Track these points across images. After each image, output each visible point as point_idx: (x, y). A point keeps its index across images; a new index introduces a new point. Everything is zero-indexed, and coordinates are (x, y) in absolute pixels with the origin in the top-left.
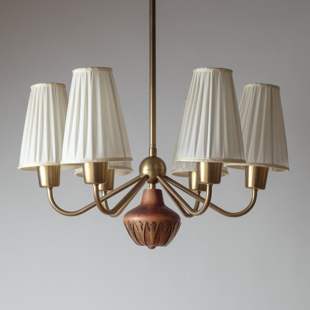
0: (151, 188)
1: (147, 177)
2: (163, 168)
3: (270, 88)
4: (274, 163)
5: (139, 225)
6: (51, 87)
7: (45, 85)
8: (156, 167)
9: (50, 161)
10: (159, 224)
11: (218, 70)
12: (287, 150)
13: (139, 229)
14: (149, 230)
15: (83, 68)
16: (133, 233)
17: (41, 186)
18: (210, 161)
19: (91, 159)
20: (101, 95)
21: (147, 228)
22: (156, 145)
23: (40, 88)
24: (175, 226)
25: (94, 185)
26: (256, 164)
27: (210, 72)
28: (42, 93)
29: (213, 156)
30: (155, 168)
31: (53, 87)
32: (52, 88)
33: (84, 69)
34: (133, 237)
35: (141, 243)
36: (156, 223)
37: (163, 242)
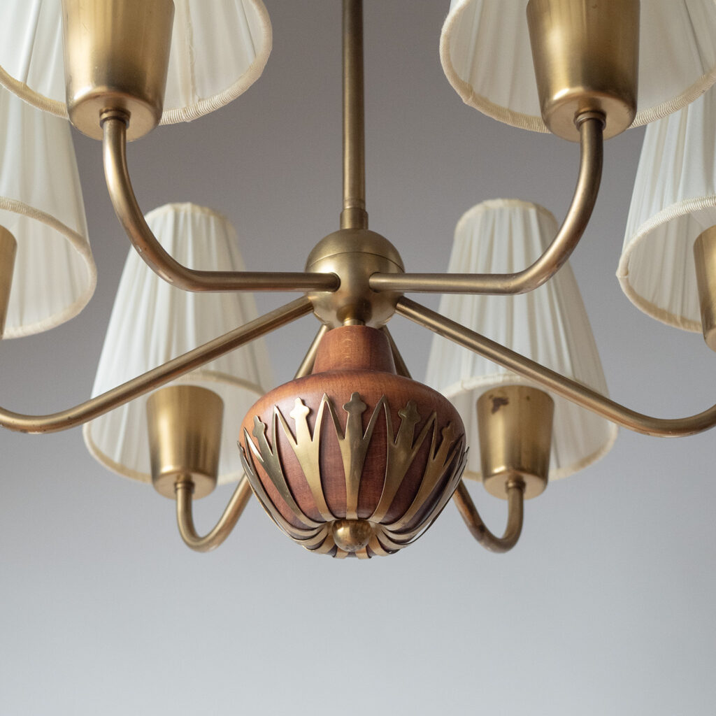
5: (298, 414)
10: (382, 409)
13: (298, 434)
14: (341, 432)
21: (332, 426)
34: (275, 494)
35: (306, 505)
36: (370, 401)
37: (396, 499)
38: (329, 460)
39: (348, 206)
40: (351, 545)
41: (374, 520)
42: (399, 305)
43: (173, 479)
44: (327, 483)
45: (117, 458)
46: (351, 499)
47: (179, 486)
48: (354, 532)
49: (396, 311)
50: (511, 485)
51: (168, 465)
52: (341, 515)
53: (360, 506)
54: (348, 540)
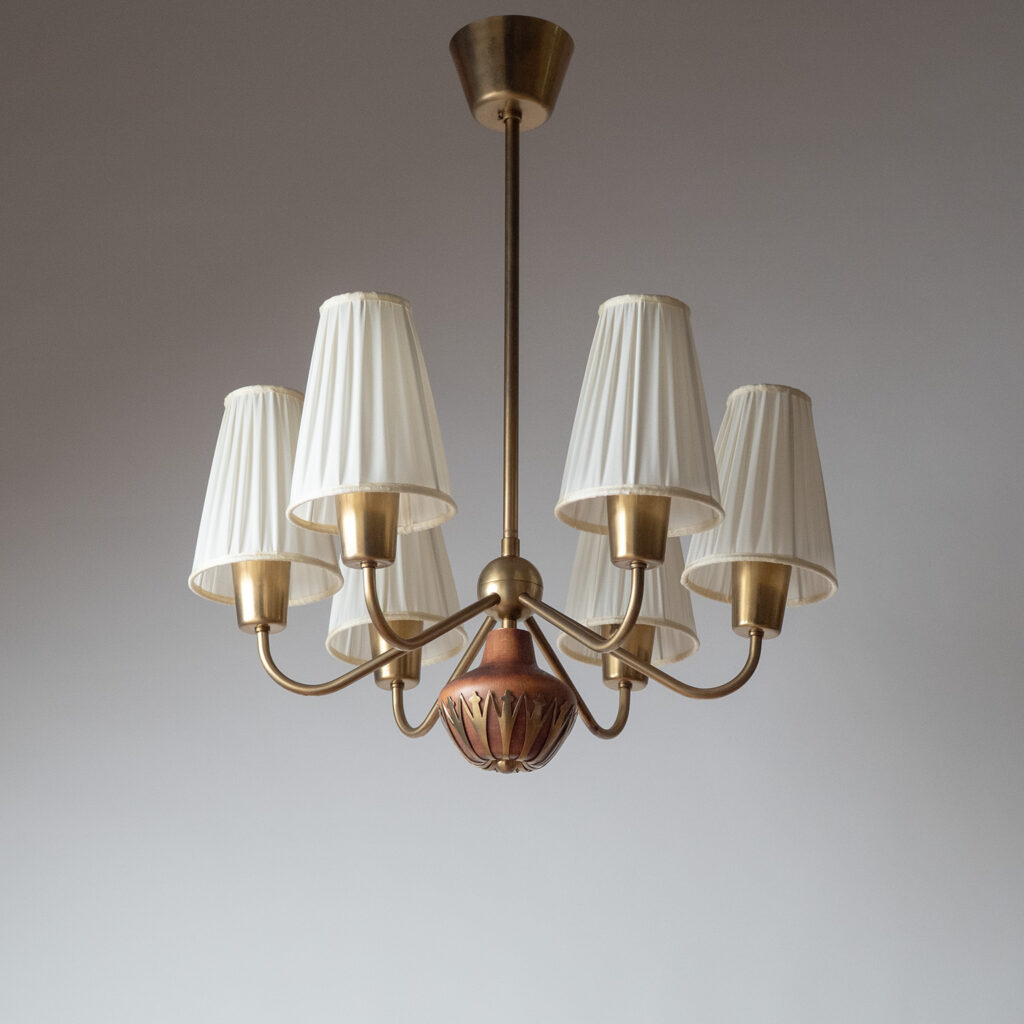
0: (505, 626)
1: (495, 599)
2: (534, 579)
3: (786, 394)
4: (799, 555)
5: (474, 700)
6: (271, 393)
7: (257, 389)
8: (518, 575)
9: (265, 549)
10: (523, 699)
11: (655, 298)
12: (829, 527)
13: (474, 711)
14: (499, 714)
15: (344, 293)
16: (463, 739)
17: (241, 623)
18: (635, 491)
19: (357, 484)
20: (383, 351)
21: (493, 709)
22: (517, 531)
23: (247, 396)
24: (562, 707)
25: (364, 565)
26: (755, 556)
27: (636, 305)
28: (250, 407)
29: (644, 480)
30: (516, 578)
31: (277, 394)
32: (275, 395)
33: (347, 294)
34: (461, 742)
35: (479, 752)
36: (516, 695)
37: (532, 749)
38: (492, 728)
39: (507, 535)
41: (520, 760)
44: (491, 741)
45: (347, 653)
46: (505, 748)
48: (508, 764)
50: (622, 685)
52: (499, 757)
53: (511, 753)
54: (504, 768)
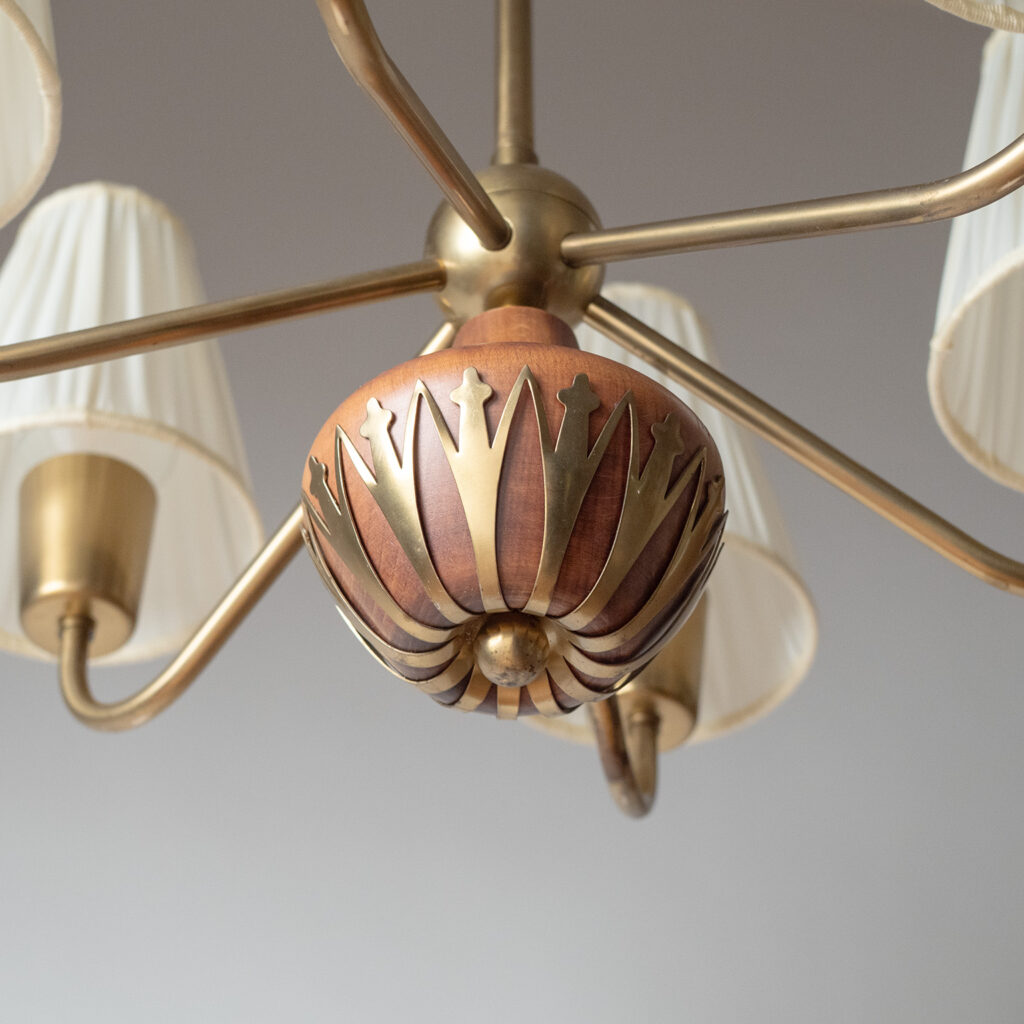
36: (605, 396)
40: (514, 669)
41: (577, 620)
42: (593, 308)
43: (58, 608)
47: (70, 622)
48: (520, 646)
49: (586, 318)
51: (55, 582)
52: (516, 601)
